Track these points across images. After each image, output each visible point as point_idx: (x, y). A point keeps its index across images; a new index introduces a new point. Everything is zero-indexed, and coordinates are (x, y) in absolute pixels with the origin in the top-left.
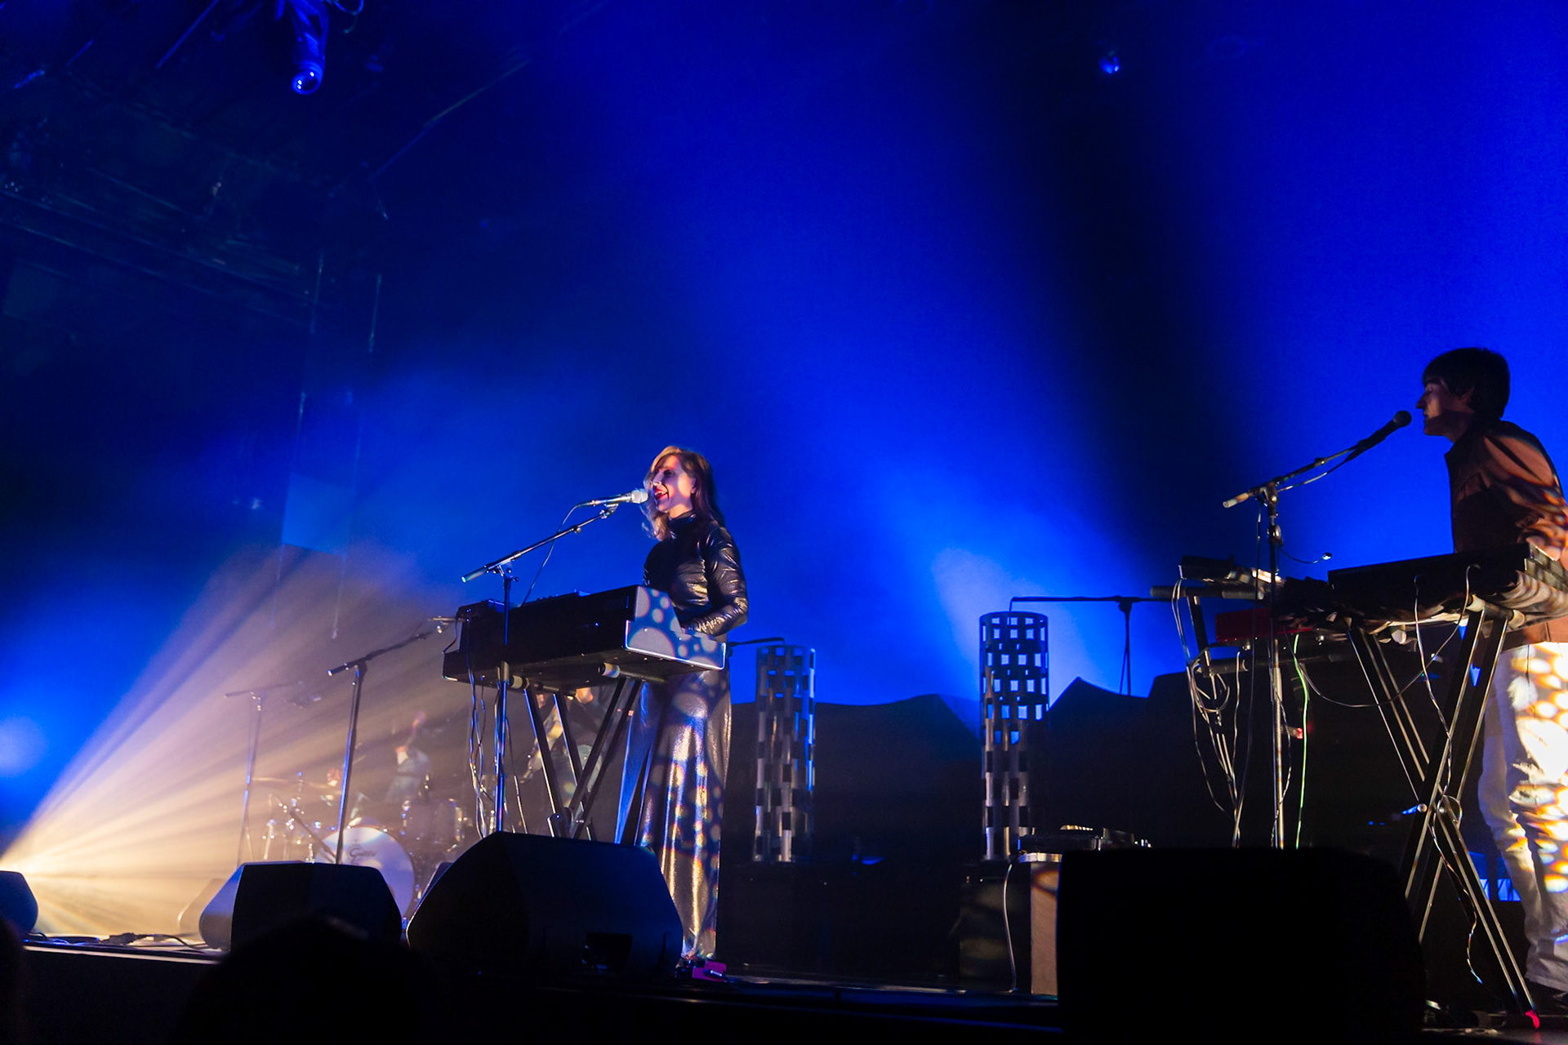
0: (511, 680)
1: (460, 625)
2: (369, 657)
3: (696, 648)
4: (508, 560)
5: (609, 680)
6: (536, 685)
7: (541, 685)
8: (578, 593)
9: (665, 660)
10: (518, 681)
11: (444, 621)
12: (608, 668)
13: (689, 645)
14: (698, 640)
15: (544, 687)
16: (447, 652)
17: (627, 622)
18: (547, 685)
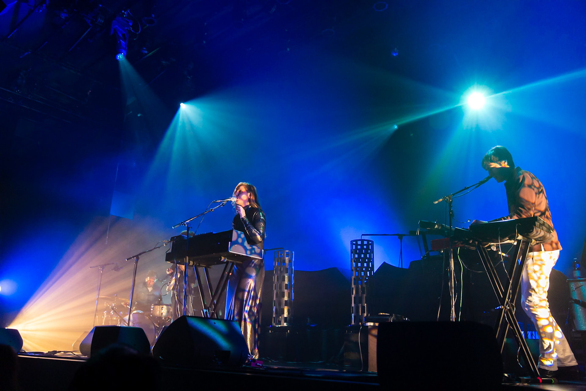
0: (189, 263)
1: (171, 243)
2: (140, 254)
3: (253, 251)
4: (189, 221)
5: (223, 262)
6: (198, 264)
7: (199, 264)
8: (212, 232)
9: (242, 256)
10: (191, 263)
11: (166, 242)
12: (223, 258)
13: (251, 250)
14: (254, 249)
15: (201, 265)
16: (167, 253)
17: (229, 242)
18: (201, 264)
